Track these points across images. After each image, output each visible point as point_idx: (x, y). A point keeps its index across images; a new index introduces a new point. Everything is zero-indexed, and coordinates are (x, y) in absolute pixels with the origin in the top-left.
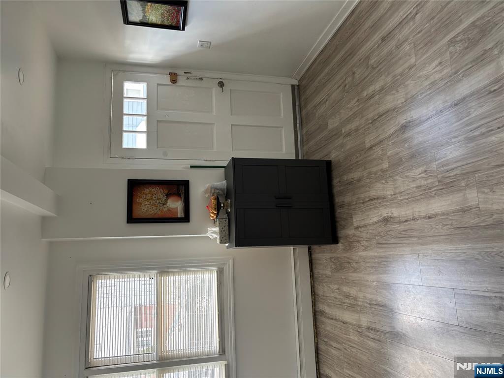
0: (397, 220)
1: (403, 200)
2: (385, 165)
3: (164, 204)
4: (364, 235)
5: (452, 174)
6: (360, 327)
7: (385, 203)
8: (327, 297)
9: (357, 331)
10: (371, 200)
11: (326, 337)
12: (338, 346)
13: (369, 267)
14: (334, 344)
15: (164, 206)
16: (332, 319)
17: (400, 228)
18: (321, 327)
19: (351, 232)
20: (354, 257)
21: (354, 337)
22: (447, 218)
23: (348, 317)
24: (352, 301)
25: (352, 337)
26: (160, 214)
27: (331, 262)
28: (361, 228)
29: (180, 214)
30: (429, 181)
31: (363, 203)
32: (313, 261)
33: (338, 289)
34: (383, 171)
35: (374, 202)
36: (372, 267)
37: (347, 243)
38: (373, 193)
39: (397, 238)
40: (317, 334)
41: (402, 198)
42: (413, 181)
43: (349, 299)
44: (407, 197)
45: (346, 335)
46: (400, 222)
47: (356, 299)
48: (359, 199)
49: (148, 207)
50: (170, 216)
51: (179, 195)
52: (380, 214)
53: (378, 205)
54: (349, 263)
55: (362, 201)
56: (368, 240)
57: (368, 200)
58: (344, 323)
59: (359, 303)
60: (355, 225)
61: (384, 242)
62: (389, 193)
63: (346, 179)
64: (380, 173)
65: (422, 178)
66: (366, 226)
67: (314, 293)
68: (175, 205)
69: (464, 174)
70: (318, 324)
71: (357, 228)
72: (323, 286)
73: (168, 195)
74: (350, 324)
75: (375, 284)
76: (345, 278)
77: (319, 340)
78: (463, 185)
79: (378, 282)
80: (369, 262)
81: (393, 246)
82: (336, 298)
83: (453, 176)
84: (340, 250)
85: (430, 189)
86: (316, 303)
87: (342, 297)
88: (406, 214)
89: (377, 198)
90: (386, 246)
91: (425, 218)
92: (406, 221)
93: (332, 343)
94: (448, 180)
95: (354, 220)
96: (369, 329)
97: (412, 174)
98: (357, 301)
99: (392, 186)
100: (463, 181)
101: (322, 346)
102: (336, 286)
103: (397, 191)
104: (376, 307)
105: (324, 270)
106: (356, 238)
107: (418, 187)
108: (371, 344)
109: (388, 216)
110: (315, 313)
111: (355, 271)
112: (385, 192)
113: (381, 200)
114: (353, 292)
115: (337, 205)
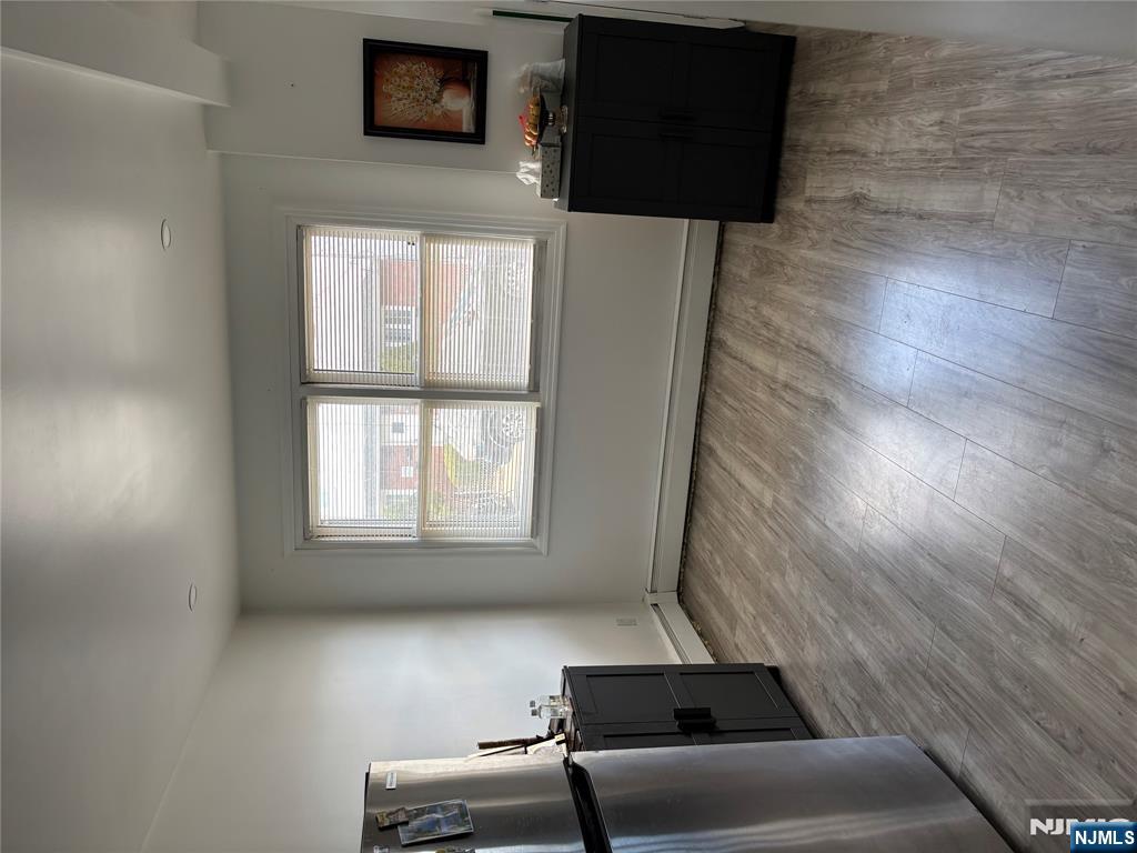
0: (872, 205)
1: (893, 168)
2: (883, 86)
3: (435, 102)
4: (817, 218)
5: (977, 144)
6: (775, 380)
7: (862, 167)
8: (735, 317)
9: (769, 386)
10: (843, 152)
11: (720, 386)
12: (736, 404)
13: (809, 280)
14: (730, 401)
15: (436, 105)
16: (735, 358)
17: (873, 223)
18: (716, 367)
19: (797, 205)
20: (792, 256)
21: (761, 395)
22: (944, 226)
23: (761, 359)
24: (771, 335)
25: (758, 394)
26: (426, 122)
27: (755, 255)
28: (815, 202)
29: (467, 126)
30: (941, 145)
31: (829, 154)
32: (725, 246)
33: (755, 308)
34: (877, 96)
35: (847, 157)
36: (815, 283)
37: (786, 227)
38: (849, 139)
39: (865, 239)
40: (705, 379)
41: (892, 165)
42: (918, 136)
43: (769, 329)
44: (899, 165)
45: (751, 388)
46: (876, 212)
47: (778, 331)
48: (824, 142)
49: (404, 104)
50: (448, 129)
51: (465, 84)
52: (850, 184)
53: (851, 166)
54: (782, 264)
55: (827, 149)
56: (821, 230)
57: (837, 149)
58: (751, 368)
59: (782, 341)
60: (808, 193)
61: (844, 240)
62: (875, 147)
63: (811, 91)
64: (870, 99)
65: (932, 134)
66: (823, 201)
67: (714, 306)
68: (458, 104)
69: (995, 150)
70: (711, 362)
71: (809, 201)
72: (733, 297)
73: (445, 82)
74: (761, 372)
75: (812, 312)
76: (770, 292)
77: (708, 389)
78: (986, 170)
79: (818, 311)
80: (812, 272)
81: (857, 252)
82: (748, 323)
83: (978, 148)
84: (773, 236)
85: (937, 161)
86: (716, 325)
87: (759, 325)
88: (889, 199)
89: (853, 152)
90: (845, 249)
91: (914, 215)
92: (886, 212)
93: (726, 398)
94: (968, 154)
95: (808, 185)
96: (786, 386)
97: (919, 121)
98: (779, 336)
99: (882, 135)
100: (987, 164)
101: (710, 400)
102: (752, 303)
103: (888, 148)
104: (805, 353)
105: (738, 268)
106: (802, 220)
107: (922, 151)
108: (784, 410)
109: (861, 194)
110: (710, 342)
111: (787, 283)
112: (868, 144)
113: (859, 158)
114: (778, 319)
115: (786, 143)
